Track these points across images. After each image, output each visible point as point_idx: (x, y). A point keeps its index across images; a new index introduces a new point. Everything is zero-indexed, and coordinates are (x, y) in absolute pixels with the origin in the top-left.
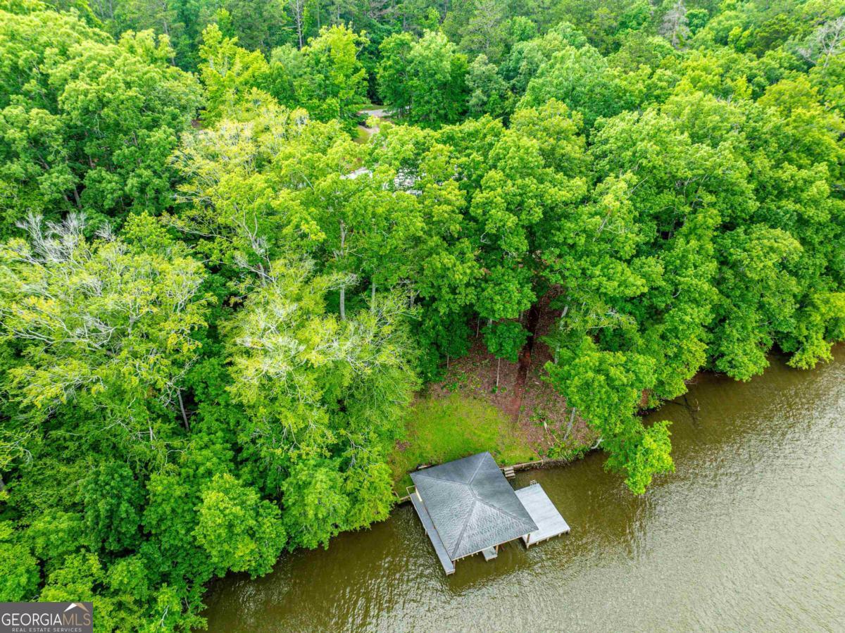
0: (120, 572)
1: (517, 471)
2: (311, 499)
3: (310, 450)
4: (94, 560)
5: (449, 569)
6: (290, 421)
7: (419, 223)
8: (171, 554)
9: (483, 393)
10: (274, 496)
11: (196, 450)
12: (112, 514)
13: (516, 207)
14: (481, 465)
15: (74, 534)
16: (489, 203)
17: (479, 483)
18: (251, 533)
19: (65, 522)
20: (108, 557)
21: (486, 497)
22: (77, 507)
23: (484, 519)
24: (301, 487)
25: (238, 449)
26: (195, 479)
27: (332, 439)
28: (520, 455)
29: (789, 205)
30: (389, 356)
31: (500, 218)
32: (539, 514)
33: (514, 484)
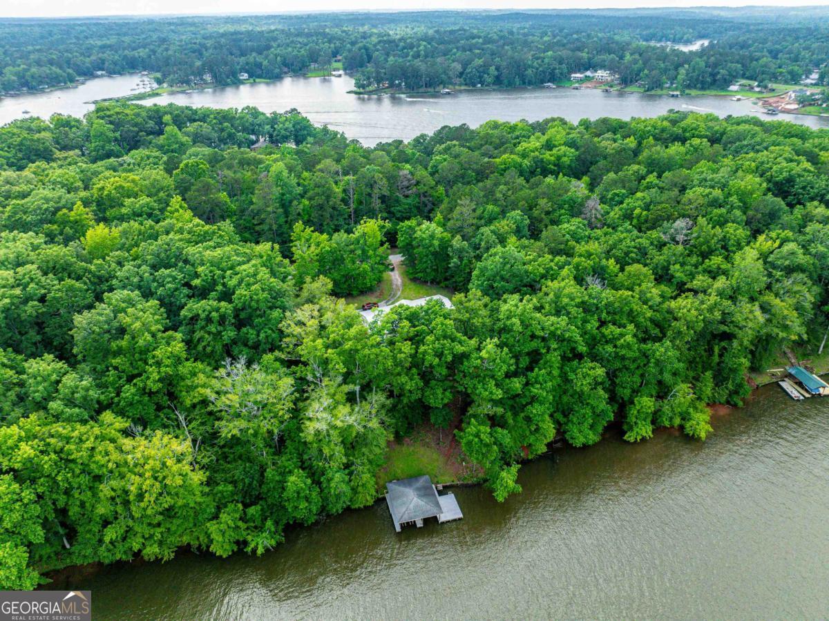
0: (252, 510)
1: (444, 487)
2: (333, 485)
3: (334, 465)
4: (240, 506)
5: (398, 529)
6: (326, 451)
7: (390, 363)
8: (271, 507)
9: (433, 445)
10: (318, 483)
11: (283, 460)
12: (250, 484)
13: (440, 355)
14: (422, 481)
15: (233, 494)
16: (425, 353)
17: (418, 489)
18: (307, 499)
19: (230, 488)
20: (246, 506)
21: (420, 496)
22: (234, 483)
23: (417, 506)
24: (329, 480)
25: (302, 462)
26: (285, 473)
27: (344, 460)
28: (447, 480)
29: (609, 348)
30: (374, 424)
31: (431, 359)
32: (449, 509)
33: (441, 493)
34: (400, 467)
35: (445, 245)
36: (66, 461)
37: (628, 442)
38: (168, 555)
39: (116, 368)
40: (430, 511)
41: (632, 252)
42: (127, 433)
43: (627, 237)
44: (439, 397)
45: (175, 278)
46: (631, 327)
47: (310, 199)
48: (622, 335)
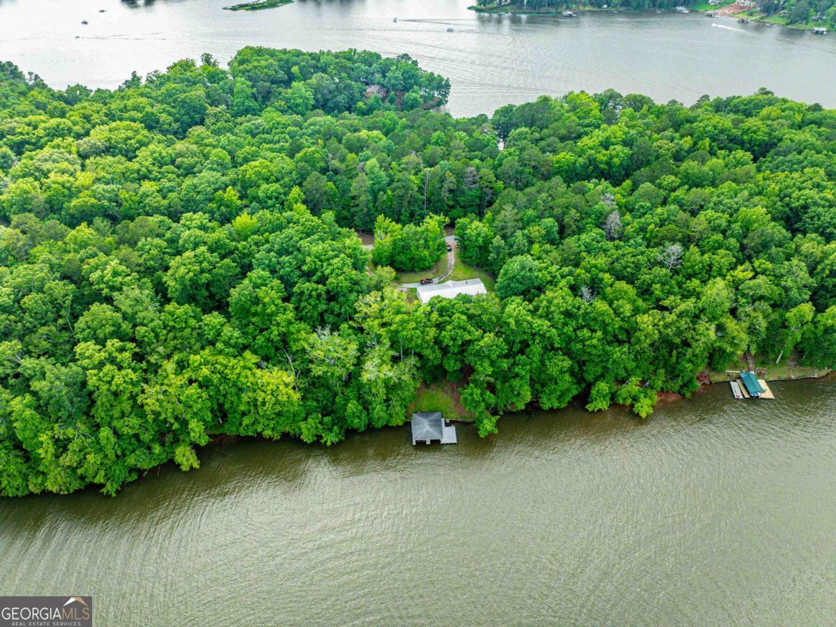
0: (327, 419)
1: (450, 421)
2: (375, 412)
3: (378, 400)
4: (320, 415)
5: (414, 443)
6: (374, 390)
7: (419, 341)
8: (338, 418)
9: (449, 392)
10: (366, 408)
11: (348, 392)
12: (326, 404)
13: (454, 339)
14: (436, 415)
15: (316, 407)
16: (445, 336)
17: (431, 421)
18: (358, 417)
19: (315, 404)
20: (323, 415)
21: (431, 426)
22: (317, 401)
23: (428, 431)
24: (374, 409)
25: (360, 394)
26: (347, 400)
27: (385, 398)
28: (454, 416)
29: (579, 346)
30: (406, 378)
31: (447, 341)
32: (449, 435)
33: (447, 425)
34: (425, 403)
35: (487, 241)
36: (224, 378)
37: (587, 410)
38: (277, 436)
39: (253, 324)
40: (436, 436)
41: (629, 267)
42: (258, 366)
43: (629, 253)
44: (452, 365)
45: (291, 264)
46: (599, 334)
47: (393, 190)
48: (591, 338)
